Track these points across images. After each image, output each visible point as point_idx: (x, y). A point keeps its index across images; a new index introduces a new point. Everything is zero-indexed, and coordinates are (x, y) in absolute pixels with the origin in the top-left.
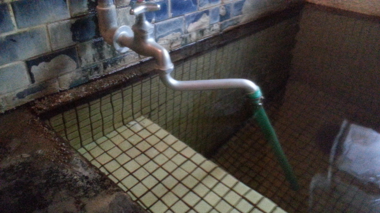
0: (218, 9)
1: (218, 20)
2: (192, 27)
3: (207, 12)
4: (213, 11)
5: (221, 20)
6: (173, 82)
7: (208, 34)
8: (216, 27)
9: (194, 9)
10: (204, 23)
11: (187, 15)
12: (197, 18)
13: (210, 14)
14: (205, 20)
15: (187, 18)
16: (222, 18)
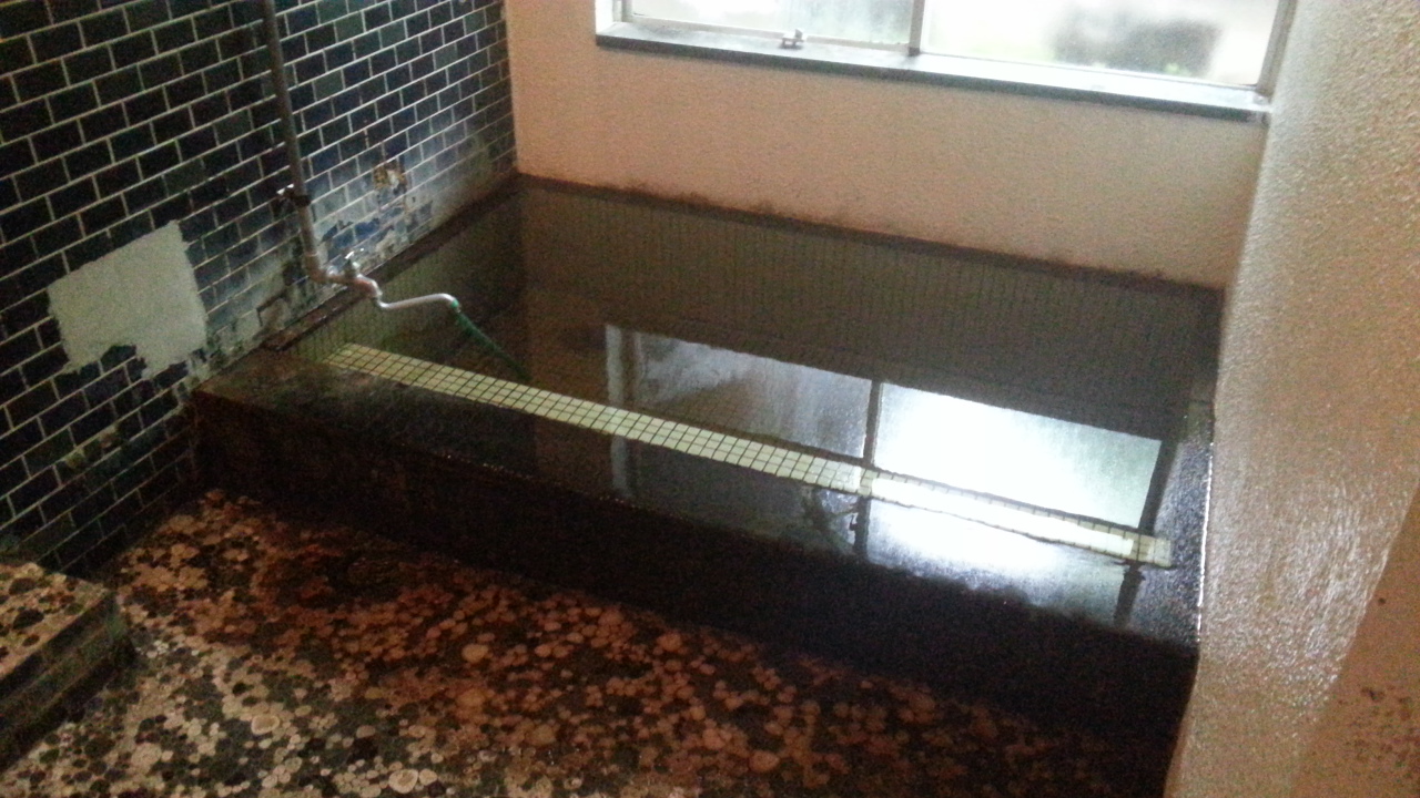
0: (402, 222)
1: (405, 232)
2: (379, 247)
3: (391, 228)
4: (398, 224)
5: (408, 231)
6: (384, 305)
7: (397, 250)
8: (405, 239)
9: (378, 228)
10: (390, 240)
11: (371, 236)
12: (382, 236)
13: (396, 228)
14: (391, 235)
15: (373, 239)
16: (409, 228)
